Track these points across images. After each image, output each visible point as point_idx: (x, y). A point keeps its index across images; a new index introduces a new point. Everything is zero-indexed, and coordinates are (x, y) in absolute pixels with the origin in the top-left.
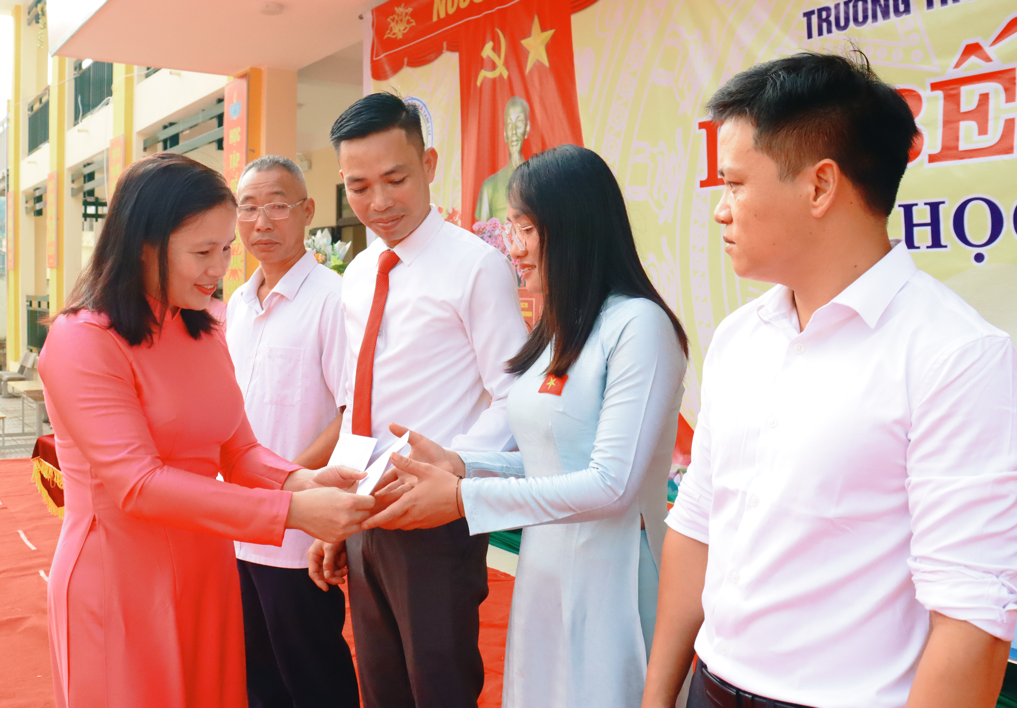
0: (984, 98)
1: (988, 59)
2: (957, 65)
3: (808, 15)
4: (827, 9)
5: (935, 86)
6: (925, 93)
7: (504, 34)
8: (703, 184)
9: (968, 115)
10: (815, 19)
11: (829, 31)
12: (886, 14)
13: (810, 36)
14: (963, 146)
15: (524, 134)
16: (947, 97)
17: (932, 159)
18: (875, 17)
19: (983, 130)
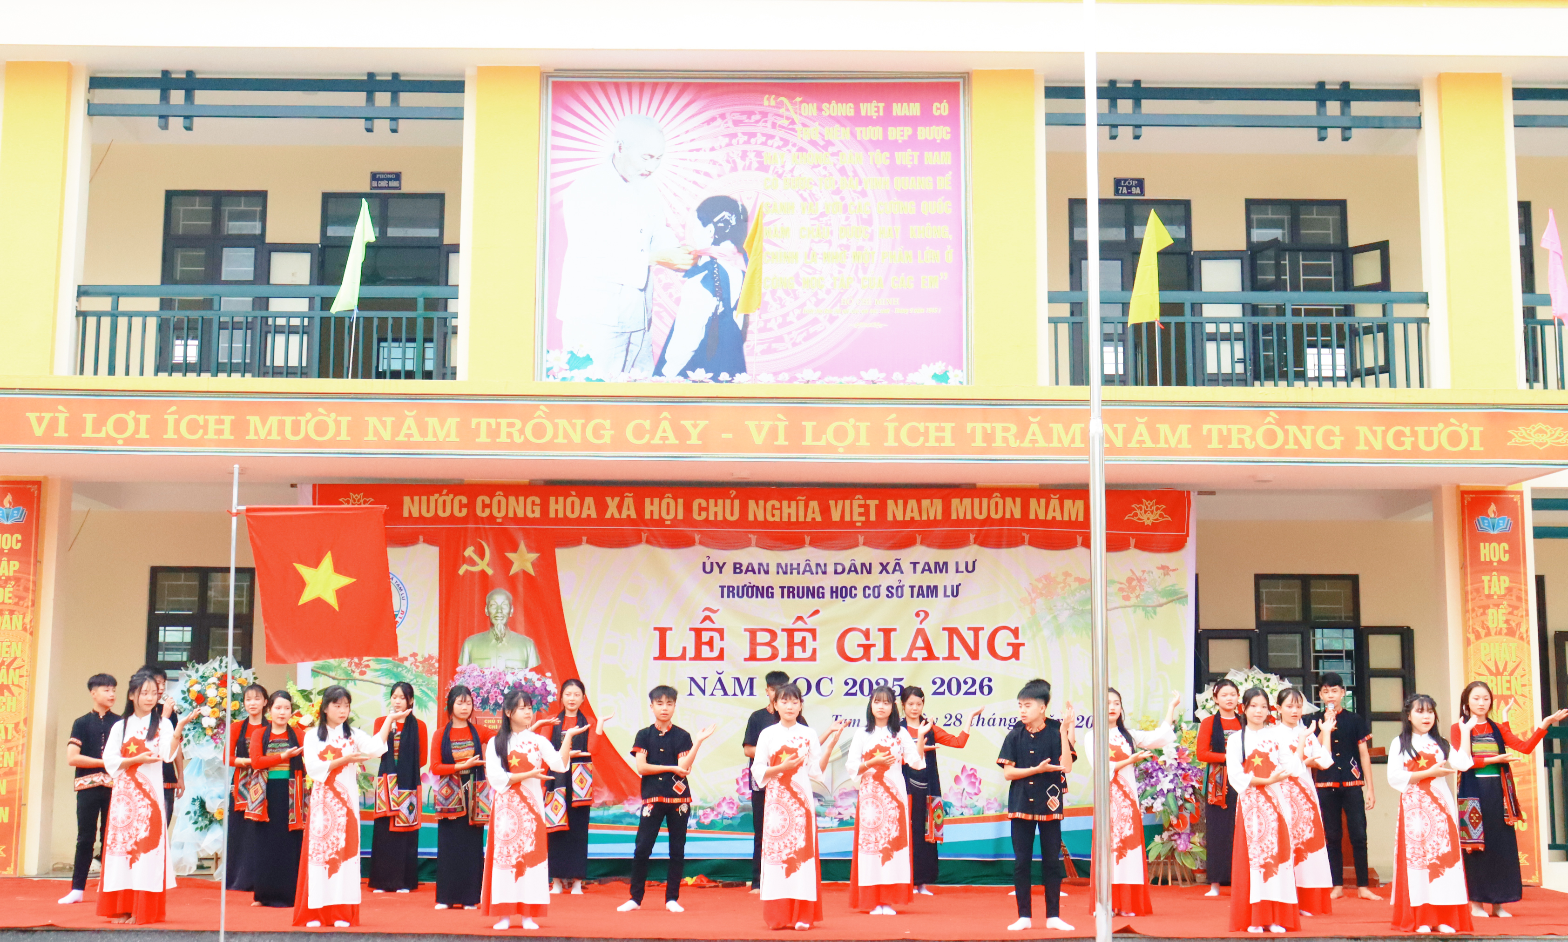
0: (804, 638)
1: (806, 623)
2: (794, 623)
3: (722, 587)
4: (733, 587)
5: (783, 630)
6: (779, 632)
7: (489, 546)
8: (655, 659)
9: (798, 644)
10: (726, 590)
11: (733, 597)
12: (762, 596)
13: (722, 596)
14: (796, 656)
15: (509, 614)
16: (788, 636)
17: (783, 660)
18: (757, 597)
19: (804, 651)
